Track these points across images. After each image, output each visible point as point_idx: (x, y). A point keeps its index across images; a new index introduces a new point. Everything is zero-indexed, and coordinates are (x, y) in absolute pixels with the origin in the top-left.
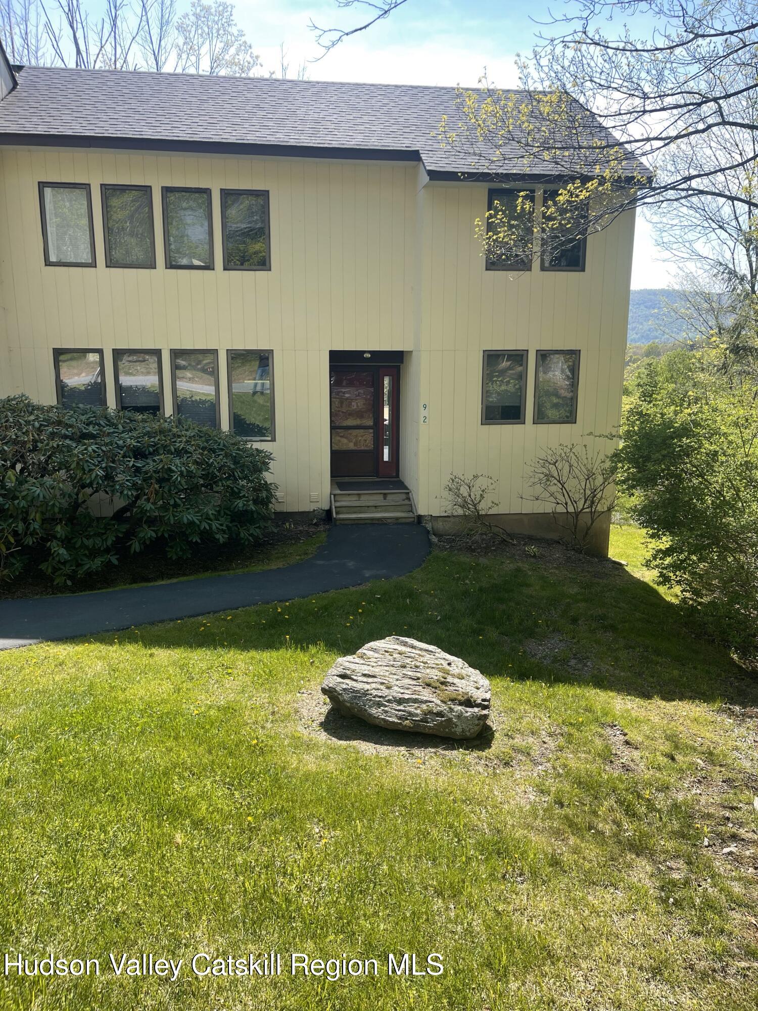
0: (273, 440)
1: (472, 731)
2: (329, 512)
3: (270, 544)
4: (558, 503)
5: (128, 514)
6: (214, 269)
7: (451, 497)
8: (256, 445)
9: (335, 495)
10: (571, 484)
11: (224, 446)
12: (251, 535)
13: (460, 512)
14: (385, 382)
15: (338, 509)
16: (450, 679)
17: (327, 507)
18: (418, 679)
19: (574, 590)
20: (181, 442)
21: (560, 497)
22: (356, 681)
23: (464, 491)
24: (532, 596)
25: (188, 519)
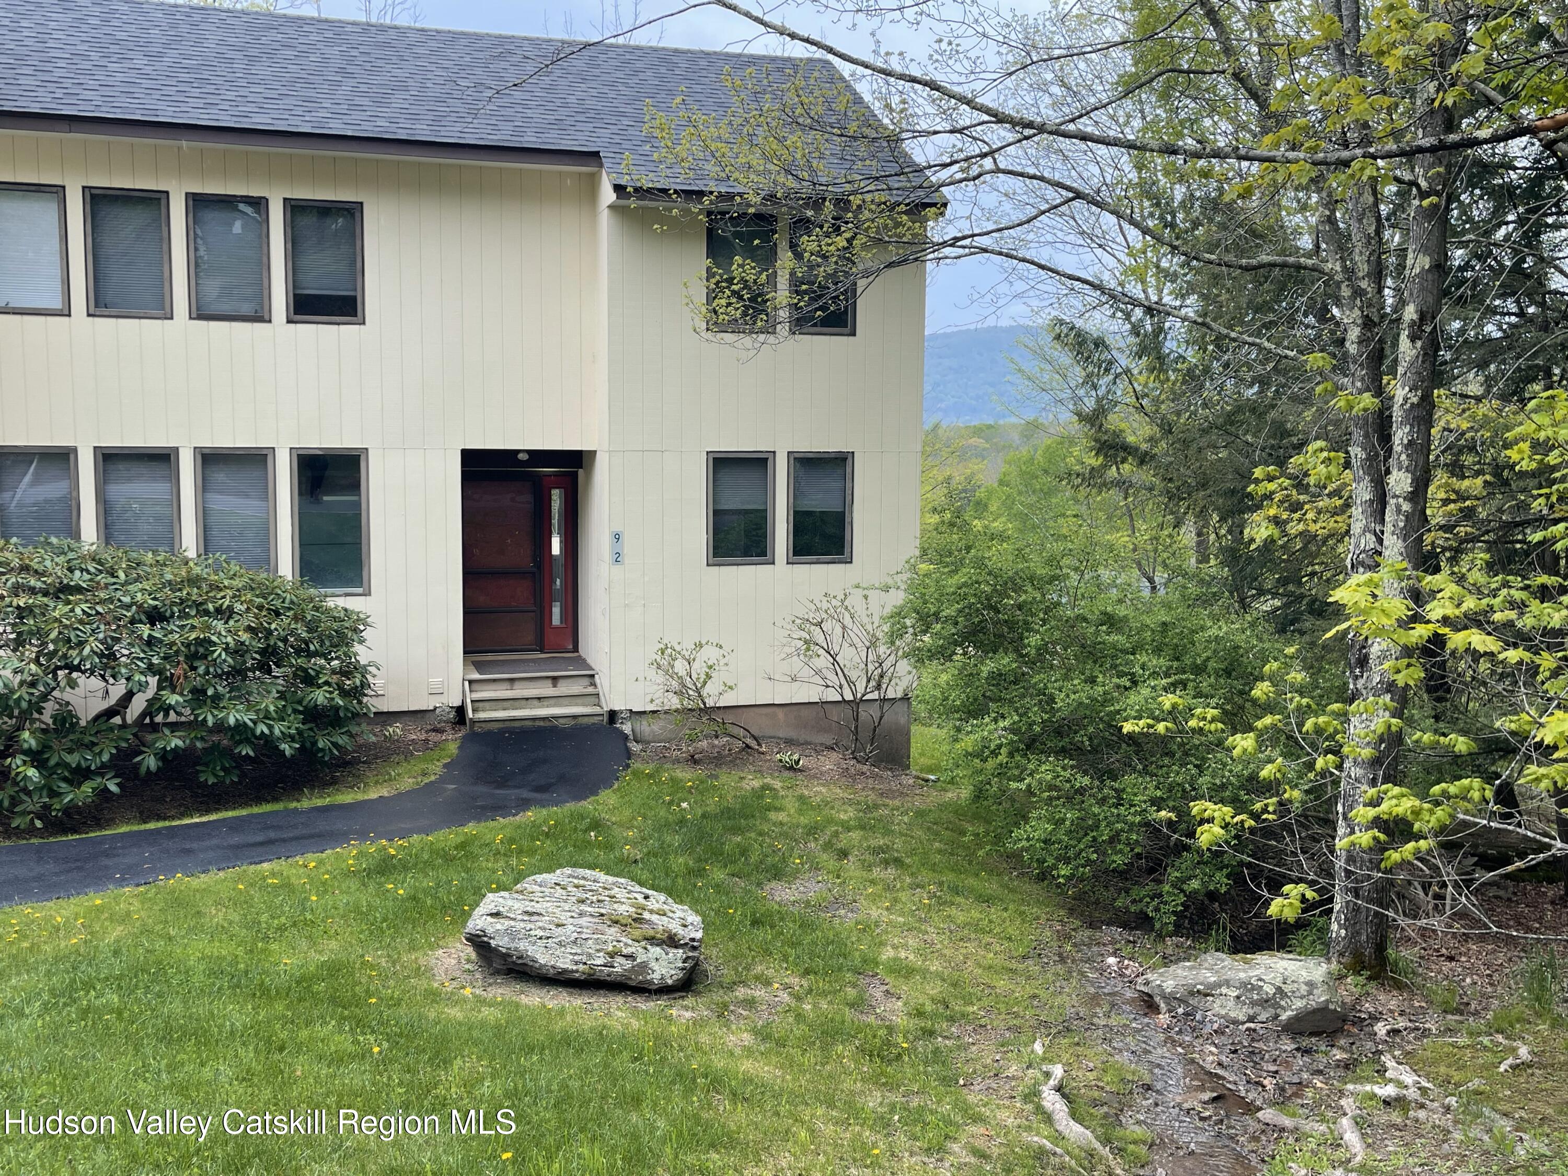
0: (367, 594)
1: (675, 978)
2: (460, 711)
3: (364, 762)
4: (827, 686)
5: (117, 720)
6: (270, 321)
7: (660, 678)
8: (341, 602)
9: (470, 682)
10: (847, 656)
11: (292, 602)
12: (335, 745)
13: (674, 702)
14: (554, 497)
15: (477, 704)
16: (646, 915)
17: (457, 703)
18: (602, 915)
19: (847, 814)
20: (224, 597)
21: (831, 676)
22: (514, 919)
23: (680, 667)
24: (781, 824)
25: (237, 720)
